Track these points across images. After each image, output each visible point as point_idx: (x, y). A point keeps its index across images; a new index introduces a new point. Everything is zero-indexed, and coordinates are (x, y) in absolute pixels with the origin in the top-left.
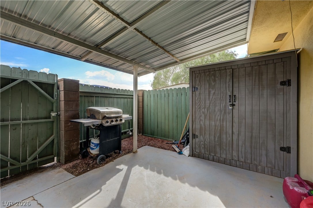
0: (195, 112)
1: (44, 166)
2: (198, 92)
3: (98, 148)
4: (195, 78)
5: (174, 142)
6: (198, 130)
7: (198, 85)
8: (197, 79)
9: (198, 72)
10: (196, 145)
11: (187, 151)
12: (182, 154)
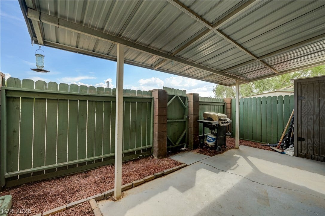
0: (301, 118)
1: (181, 149)
2: (304, 101)
3: (214, 141)
4: (301, 88)
5: (268, 144)
6: (304, 134)
7: (305, 95)
8: (303, 89)
9: (305, 83)
10: (302, 147)
11: (291, 152)
12: (285, 154)
